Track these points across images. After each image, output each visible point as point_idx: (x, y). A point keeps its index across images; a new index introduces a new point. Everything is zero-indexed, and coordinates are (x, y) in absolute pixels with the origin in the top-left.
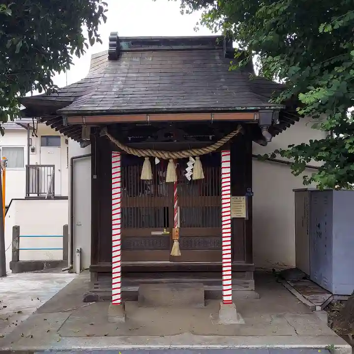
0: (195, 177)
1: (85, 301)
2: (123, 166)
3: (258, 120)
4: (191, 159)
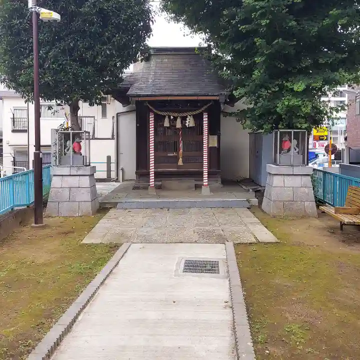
0: (191, 125)
1: (133, 189)
3: (218, 100)
4: (189, 116)
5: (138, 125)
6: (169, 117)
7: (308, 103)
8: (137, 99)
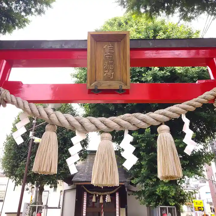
0: (108, 201)
2: (87, 195)
3: (124, 185)
4: (107, 195)
5: (77, 200)
6: (96, 195)
7: (173, 189)
8: (77, 184)
